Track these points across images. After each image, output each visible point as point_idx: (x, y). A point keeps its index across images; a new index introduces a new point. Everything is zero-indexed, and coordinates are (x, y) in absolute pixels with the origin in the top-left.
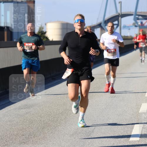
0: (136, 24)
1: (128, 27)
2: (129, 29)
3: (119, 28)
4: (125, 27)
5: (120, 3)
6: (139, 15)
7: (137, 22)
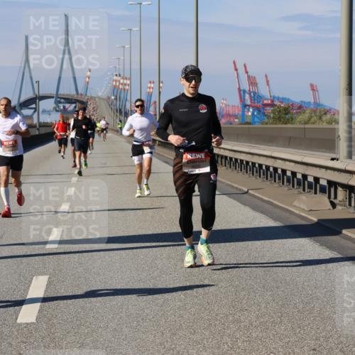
0: (57, 109)
1: (48, 111)
2: (50, 114)
3: (36, 113)
4: (44, 111)
5: (38, 82)
6: (61, 98)
7: (59, 107)
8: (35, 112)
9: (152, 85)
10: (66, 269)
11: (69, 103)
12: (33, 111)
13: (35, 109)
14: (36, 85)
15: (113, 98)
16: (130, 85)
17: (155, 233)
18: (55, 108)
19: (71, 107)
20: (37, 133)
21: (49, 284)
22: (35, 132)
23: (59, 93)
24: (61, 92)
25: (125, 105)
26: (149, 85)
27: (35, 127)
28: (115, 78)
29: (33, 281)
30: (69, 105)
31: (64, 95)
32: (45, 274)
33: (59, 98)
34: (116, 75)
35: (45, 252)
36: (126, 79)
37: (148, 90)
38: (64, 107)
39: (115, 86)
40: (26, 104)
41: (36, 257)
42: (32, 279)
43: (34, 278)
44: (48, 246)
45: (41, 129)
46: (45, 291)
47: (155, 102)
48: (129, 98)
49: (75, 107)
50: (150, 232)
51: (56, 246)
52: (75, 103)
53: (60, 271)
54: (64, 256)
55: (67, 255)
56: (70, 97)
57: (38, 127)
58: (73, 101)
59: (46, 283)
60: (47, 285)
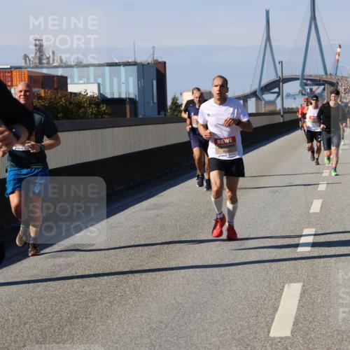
0: (304, 92)
1: (293, 95)
2: (295, 99)
4: (288, 95)
5: (281, 63)
6: (307, 80)
7: (305, 90)
8: (278, 96)
10: (322, 275)
12: (276, 95)
13: (278, 93)
14: (279, 67)
18: (301, 92)
19: (318, 90)
20: (282, 121)
21: (304, 292)
23: (305, 74)
24: (307, 73)
27: (279, 113)
29: (285, 289)
30: (317, 87)
31: (311, 76)
32: (298, 281)
33: (305, 79)
35: (296, 256)
38: (311, 90)
40: (267, 88)
41: (287, 262)
42: (284, 287)
43: (286, 286)
44: (300, 249)
45: (285, 115)
46: (300, 300)
49: (324, 89)
51: (308, 249)
52: (324, 84)
53: (315, 277)
54: (318, 260)
55: (322, 260)
56: (318, 78)
57: (282, 113)
58: (321, 82)
59: (299, 292)
60: (301, 294)
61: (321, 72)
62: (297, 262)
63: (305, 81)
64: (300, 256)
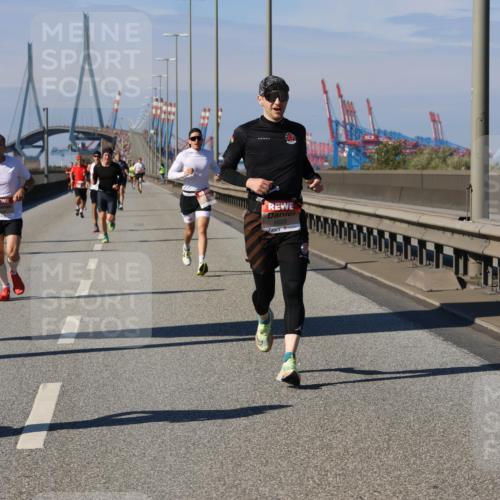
0: (74, 147)
1: (61, 151)
2: (63, 155)
3: (43, 155)
4: (55, 151)
5: (46, 110)
6: (78, 132)
7: (75, 144)
8: (42, 151)
9: (207, 114)
10: (87, 372)
11: (90, 139)
12: (39, 150)
13: (43, 148)
14: (43, 114)
15: (152, 132)
16: (176, 114)
17: (211, 322)
18: (70, 147)
19: (93, 145)
20: (45, 181)
21: (62, 394)
22: (41, 180)
23: (76, 124)
24: (79, 123)
25: (170, 143)
26: (203, 114)
27: (43, 172)
28: (155, 103)
29: (40, 390)
30: (90, 142)
31: (83, 128)
32: (57, 381)
33: (75, 132)
34: (157, 100)
35: (56, 349)
36: (171, 105)
37: (202, 121)
38: (83, 145)
39: (155, 116)
40: (29, 141)
41: (45, 357)
42: (38, 387)
43: (41, 386)
44: (61, 341)
45: (51, 175)
46: (57, 404)
47: (212, 138)
48: (174, 132)
49: (99, 145)
50: (204, 322)
51: (72, 341)
52: (98, 139)
53: (78, 376)
54: (83, 355)
55: (88, 354)
56: (92, 131)
57: (46, 173)
58: (96, 136)
59: (58, 393)
60: (59, 396)
61: (96, 124)
62: (57, 357)
63: (76, 134)
64: (60, 350)
